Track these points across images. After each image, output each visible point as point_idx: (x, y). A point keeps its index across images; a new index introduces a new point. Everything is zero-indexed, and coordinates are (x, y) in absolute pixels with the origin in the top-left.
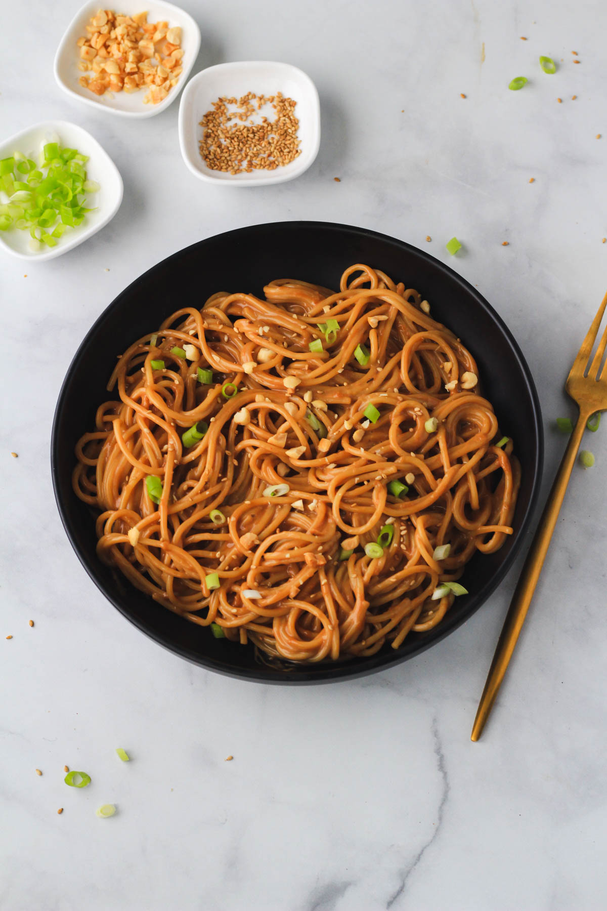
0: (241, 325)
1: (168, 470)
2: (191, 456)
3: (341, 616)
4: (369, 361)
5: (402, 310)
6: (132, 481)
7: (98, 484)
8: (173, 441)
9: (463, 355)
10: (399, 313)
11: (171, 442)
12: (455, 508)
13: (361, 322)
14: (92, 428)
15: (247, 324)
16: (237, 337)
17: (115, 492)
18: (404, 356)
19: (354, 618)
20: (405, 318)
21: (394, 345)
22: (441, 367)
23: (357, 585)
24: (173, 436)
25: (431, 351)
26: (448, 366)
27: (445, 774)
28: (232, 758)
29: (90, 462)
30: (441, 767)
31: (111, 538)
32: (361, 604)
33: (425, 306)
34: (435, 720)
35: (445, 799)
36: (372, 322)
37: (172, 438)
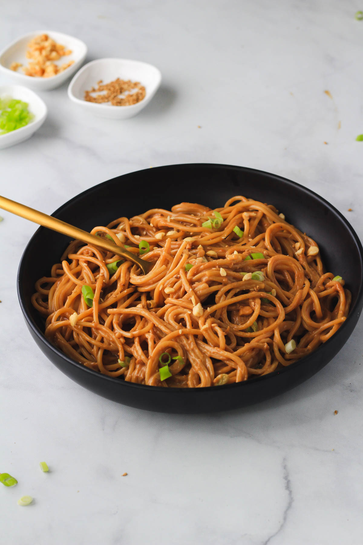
0: (155, 219)
1: (98, 286)
2: (114, 277)
4: (243, 234)
5: (266, 213)
6: (74, 295)
7: (49, 301)
8: (103, 271)
9: (308, 241)
10: (264, 216)
11: (101, 271)
12: (303, 313)
13: (238, 216)
14: (49, 275)
15: (160, 216)
16: (152, 230)
17: (61, 303)
18: (267, 236)
20: (268, 218)
21: (260, 229)
22: (293, 246)
24: (103, 268)
25: (286, 238)
26: (298, 245)
27: (291, 492)
28: (126, 475)
29: (44, 291)
30: (288, 487)
31: (55, 324)
33: (282, 216)
34: (285, 459)
35: (289, 506)
36: (245, 216)
37: (103, 269)
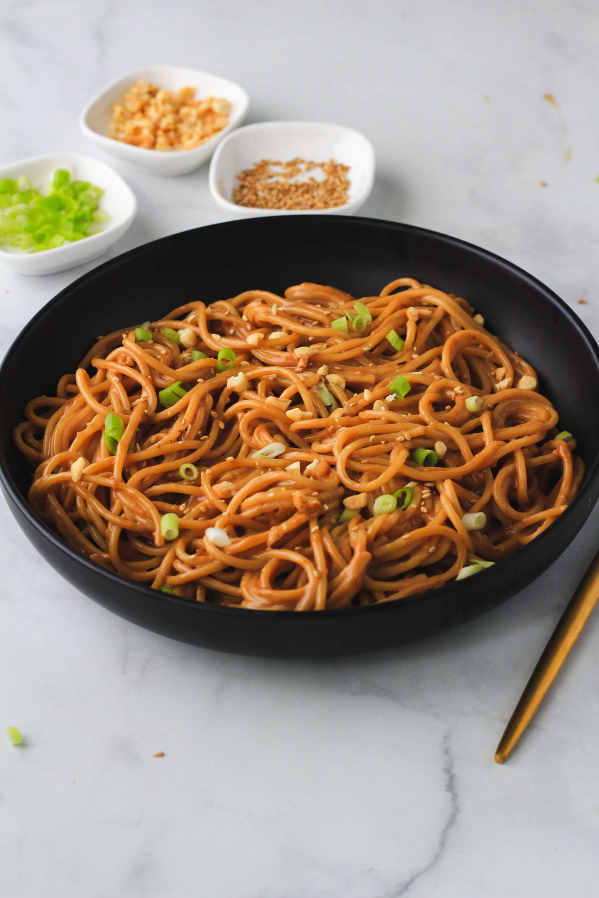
0: (253, 308)
1: (135, 418)
2: (168, 412)
3: (332, 572)
4: (403, 346)
5: (450, 311)
6: (89, 431)
7: (46, 437)
8: (148, 393)
9: (521, 366)
10: (446, 316)
11: (144, 394)
12: (496, 490)
13: (398, 314)
14: (53, 393)
15: (260, 303)
16: (245, 327)
17: (65, 443)
18: (446, 352)
19: (349, 573)
20: (452, 320)
21: (437, 337)
22: (493, 373)
23: (358, 537)
24: (147, 388)
25: (481, 359)
26: (500, 372)
27: (455, 796)
28: (162, 755)
29: (39, 420)
30: (451, 786)
31: (47, 478)
32: (360, 554)
33: (479, 319)
34: (447, 737)
35: (452, 821)
36: (411, 314)
37: (146, 391)
